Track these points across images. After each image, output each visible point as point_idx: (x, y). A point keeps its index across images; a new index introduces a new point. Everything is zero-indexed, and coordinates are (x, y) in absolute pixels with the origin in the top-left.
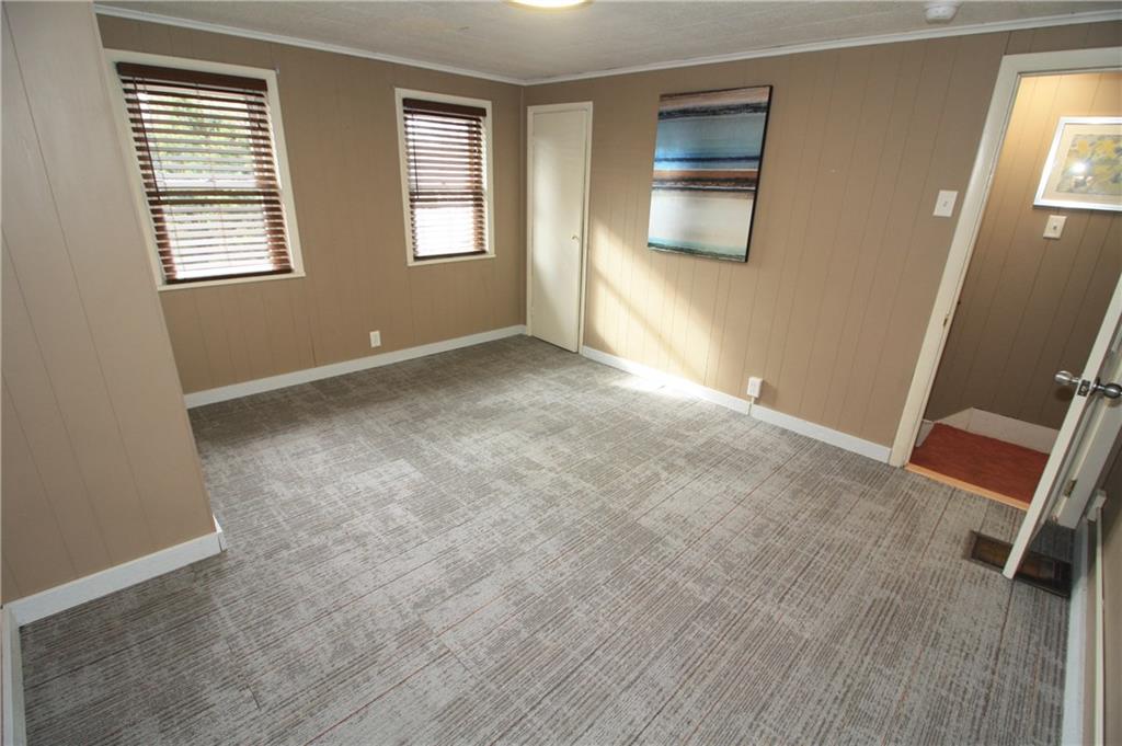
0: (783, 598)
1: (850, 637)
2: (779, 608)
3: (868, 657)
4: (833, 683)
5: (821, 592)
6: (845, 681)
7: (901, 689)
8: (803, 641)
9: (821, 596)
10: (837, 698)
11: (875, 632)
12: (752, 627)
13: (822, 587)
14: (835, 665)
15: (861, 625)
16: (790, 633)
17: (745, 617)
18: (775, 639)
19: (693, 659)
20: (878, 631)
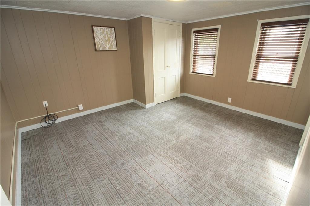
0: (110, 181)
1: (88, 192)
2: (107, 178)
3: (80, 194)
4: (80, 180)
5: (107, 193)
6: (79, 183)
7: (67, 196)
8: (94, 180)
9: (105, 193)
10: (77, 179)
11: (86, 201)
12: (104, 169)
13: (109, 195)
14: (84, 183)
15: (90, 199)
16: (98, 177)
17: (107, 169)
18: (98, 173)
19: (101, 156)
20: (85, 203)
